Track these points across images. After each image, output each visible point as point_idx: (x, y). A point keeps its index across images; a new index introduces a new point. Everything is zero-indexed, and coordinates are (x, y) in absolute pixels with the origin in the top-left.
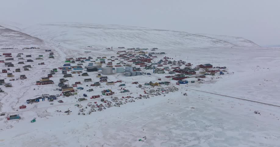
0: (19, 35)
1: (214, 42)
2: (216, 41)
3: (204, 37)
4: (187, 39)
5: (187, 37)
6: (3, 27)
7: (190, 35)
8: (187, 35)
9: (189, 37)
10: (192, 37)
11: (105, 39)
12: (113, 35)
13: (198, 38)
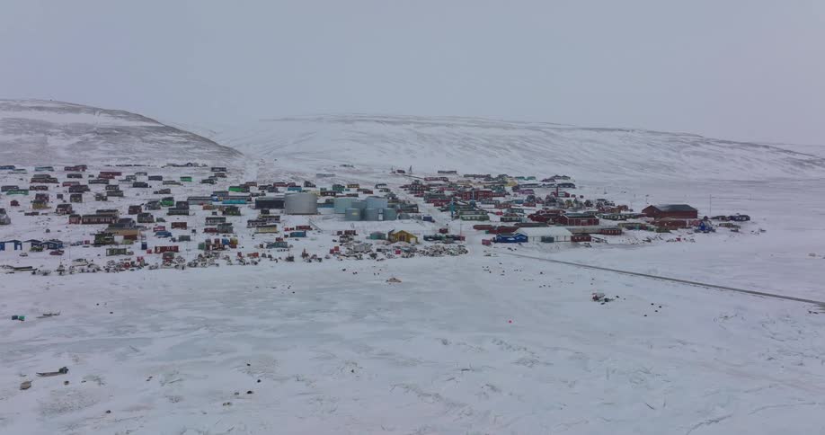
0: (184, 140)
1: (800, 163)
2: (808, 162)
3: (761, 149)
4: (695, 153)
5: (694, 149)
6: (158, 122)
7: (708, 143)
8: (695, 144)
9: (704, 148)
10: (711, 147)
11: (409, 152)
12: (440, 142)
13: (737, 152)
